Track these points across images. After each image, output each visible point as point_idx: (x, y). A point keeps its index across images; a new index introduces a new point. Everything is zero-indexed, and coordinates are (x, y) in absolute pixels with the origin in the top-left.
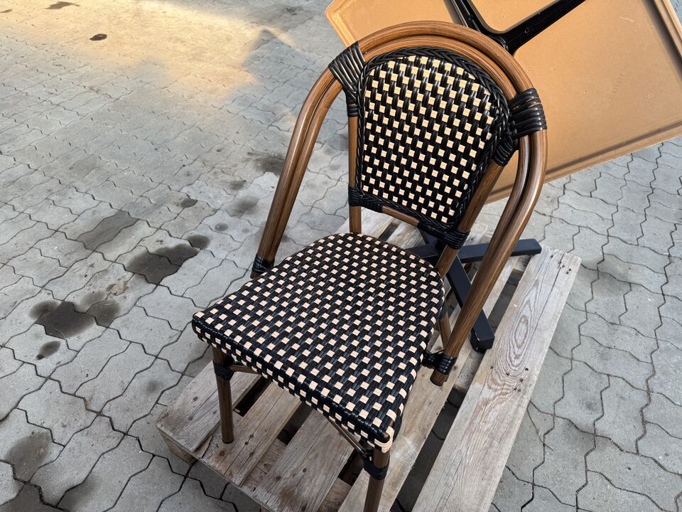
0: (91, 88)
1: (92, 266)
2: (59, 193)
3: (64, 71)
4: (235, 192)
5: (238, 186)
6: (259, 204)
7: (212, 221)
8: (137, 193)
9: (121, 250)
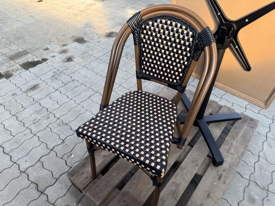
0: (31, 16)
1: (10, 64)
2: (9, 45)
3: (25, 11)
4: (63, 47)
5: (64, 45)
6: (69, 51)
7: (51, 55)
8: (32, 46)
9: (20, 60)
